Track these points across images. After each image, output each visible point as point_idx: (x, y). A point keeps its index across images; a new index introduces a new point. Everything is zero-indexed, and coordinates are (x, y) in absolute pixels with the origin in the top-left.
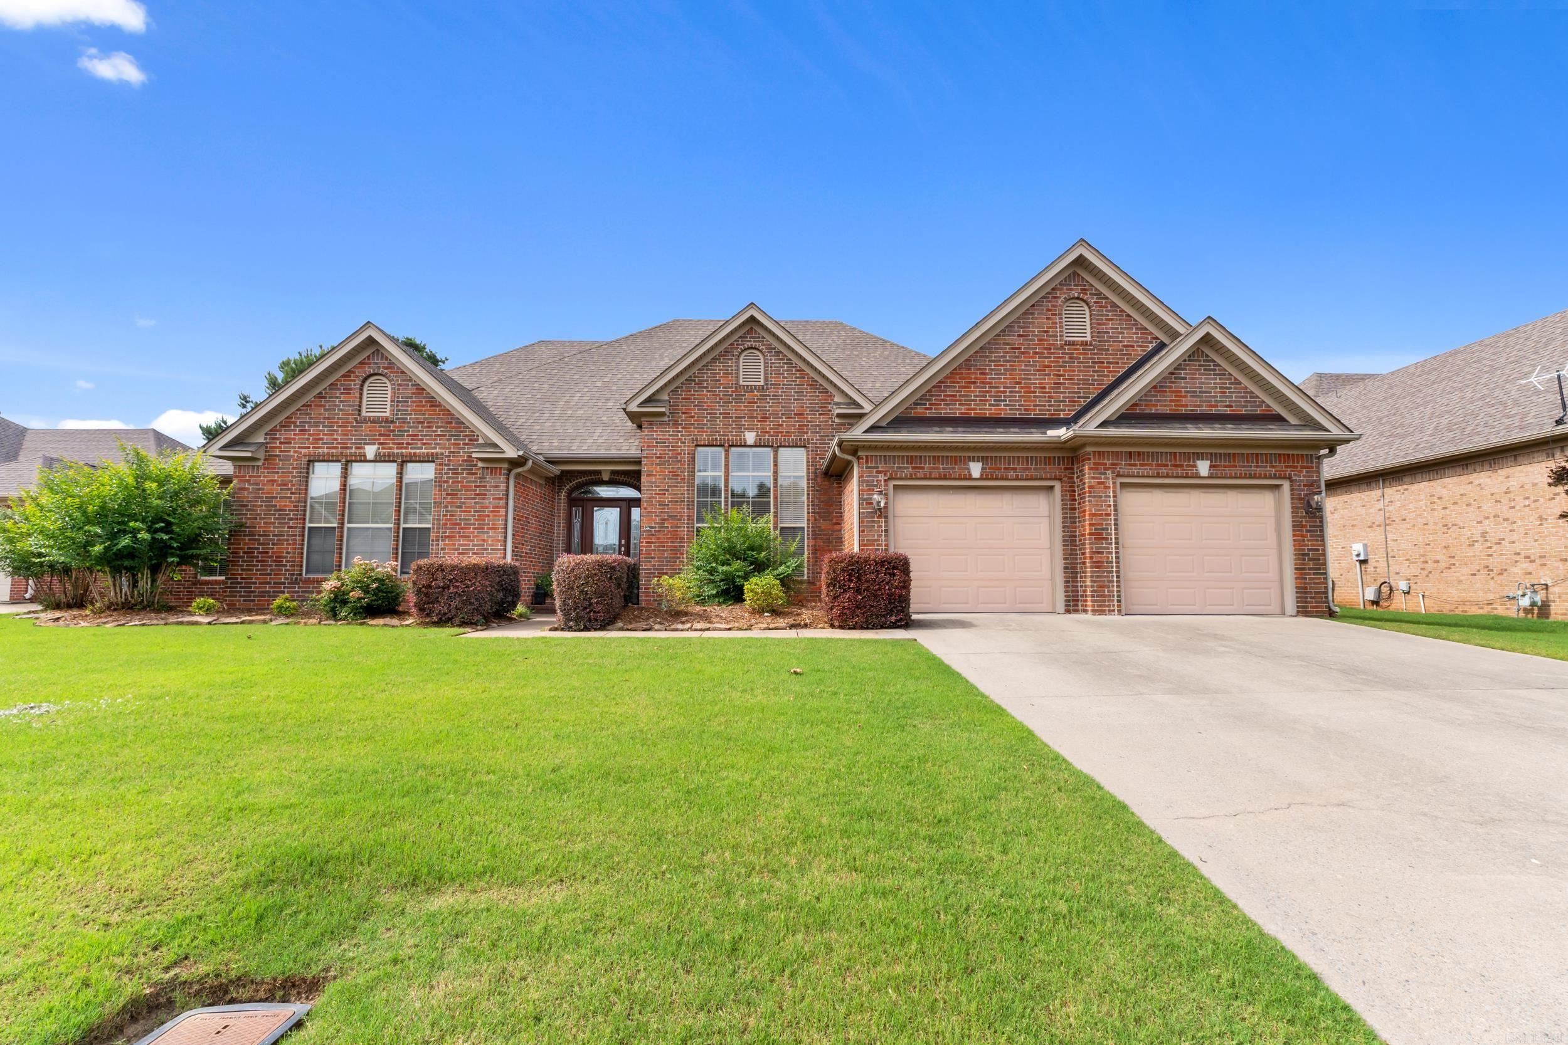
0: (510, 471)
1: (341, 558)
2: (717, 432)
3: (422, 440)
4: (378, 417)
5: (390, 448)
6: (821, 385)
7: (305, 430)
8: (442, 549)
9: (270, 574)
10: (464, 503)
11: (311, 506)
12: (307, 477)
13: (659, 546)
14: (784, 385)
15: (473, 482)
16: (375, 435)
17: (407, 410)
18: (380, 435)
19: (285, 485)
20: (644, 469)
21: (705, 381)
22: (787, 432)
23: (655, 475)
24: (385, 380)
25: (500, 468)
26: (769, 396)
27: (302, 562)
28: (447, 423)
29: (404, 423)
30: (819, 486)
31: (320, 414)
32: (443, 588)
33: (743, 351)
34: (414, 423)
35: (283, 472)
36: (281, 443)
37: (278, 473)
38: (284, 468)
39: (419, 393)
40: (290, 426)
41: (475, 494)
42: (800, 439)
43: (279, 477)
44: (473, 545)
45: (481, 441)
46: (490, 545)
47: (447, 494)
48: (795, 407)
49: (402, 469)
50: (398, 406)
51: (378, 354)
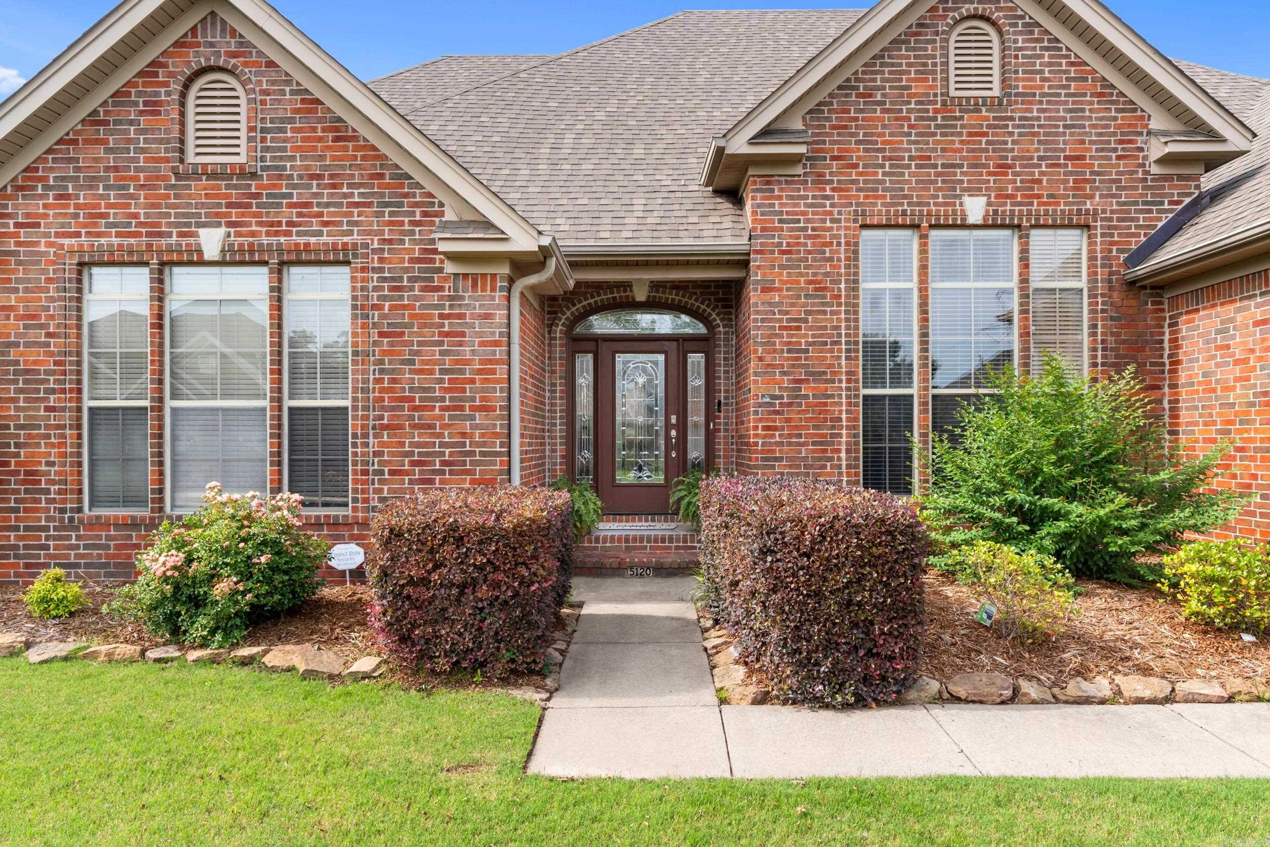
0: (511, 281)
1: (161, 473)
2: (905, 197)
3: (321, 215)
4: (223, 165)
5: (253, 234)
6: (1121, 94)
7: (68, 197)
8: (376, 454)
9: (16, 510)
10: (417, 353)
11: (92, 367)
12: (79, 300)
13: (790, 436)
14: (1043, 95)
15: (436, 307)
16: (219, 205)
17: (284, 149)
18: (229, 205)
19: (34, 317)
20: (756, 276)
21: (878, 88)
22: (1050, 196)
23: (779, 290)
24: (234, 83)
25: (494, 276)
26: (1012, 119)
27: (80, 482)
28: (373, 177)
29: (280, 177)
30: (1117, 308)
31: (96, 160)
32: (463, 587)
33: (957, 22)
34: (300, 177)
35: (26, 290)
36: (17, 225)
37: (16, 290)
38: (28, 281)
39: (309, 111)
40: (34, 188)
41: (441, 334)
42: (1079, 212)
43: (18, 300)
44: (442, 445)
45: (450, 215)
46: (479, 445)
47: (381, 334)
48: (1066, 144)
49: (280, 281)
50: (263, 140)
51: (213, 24)
